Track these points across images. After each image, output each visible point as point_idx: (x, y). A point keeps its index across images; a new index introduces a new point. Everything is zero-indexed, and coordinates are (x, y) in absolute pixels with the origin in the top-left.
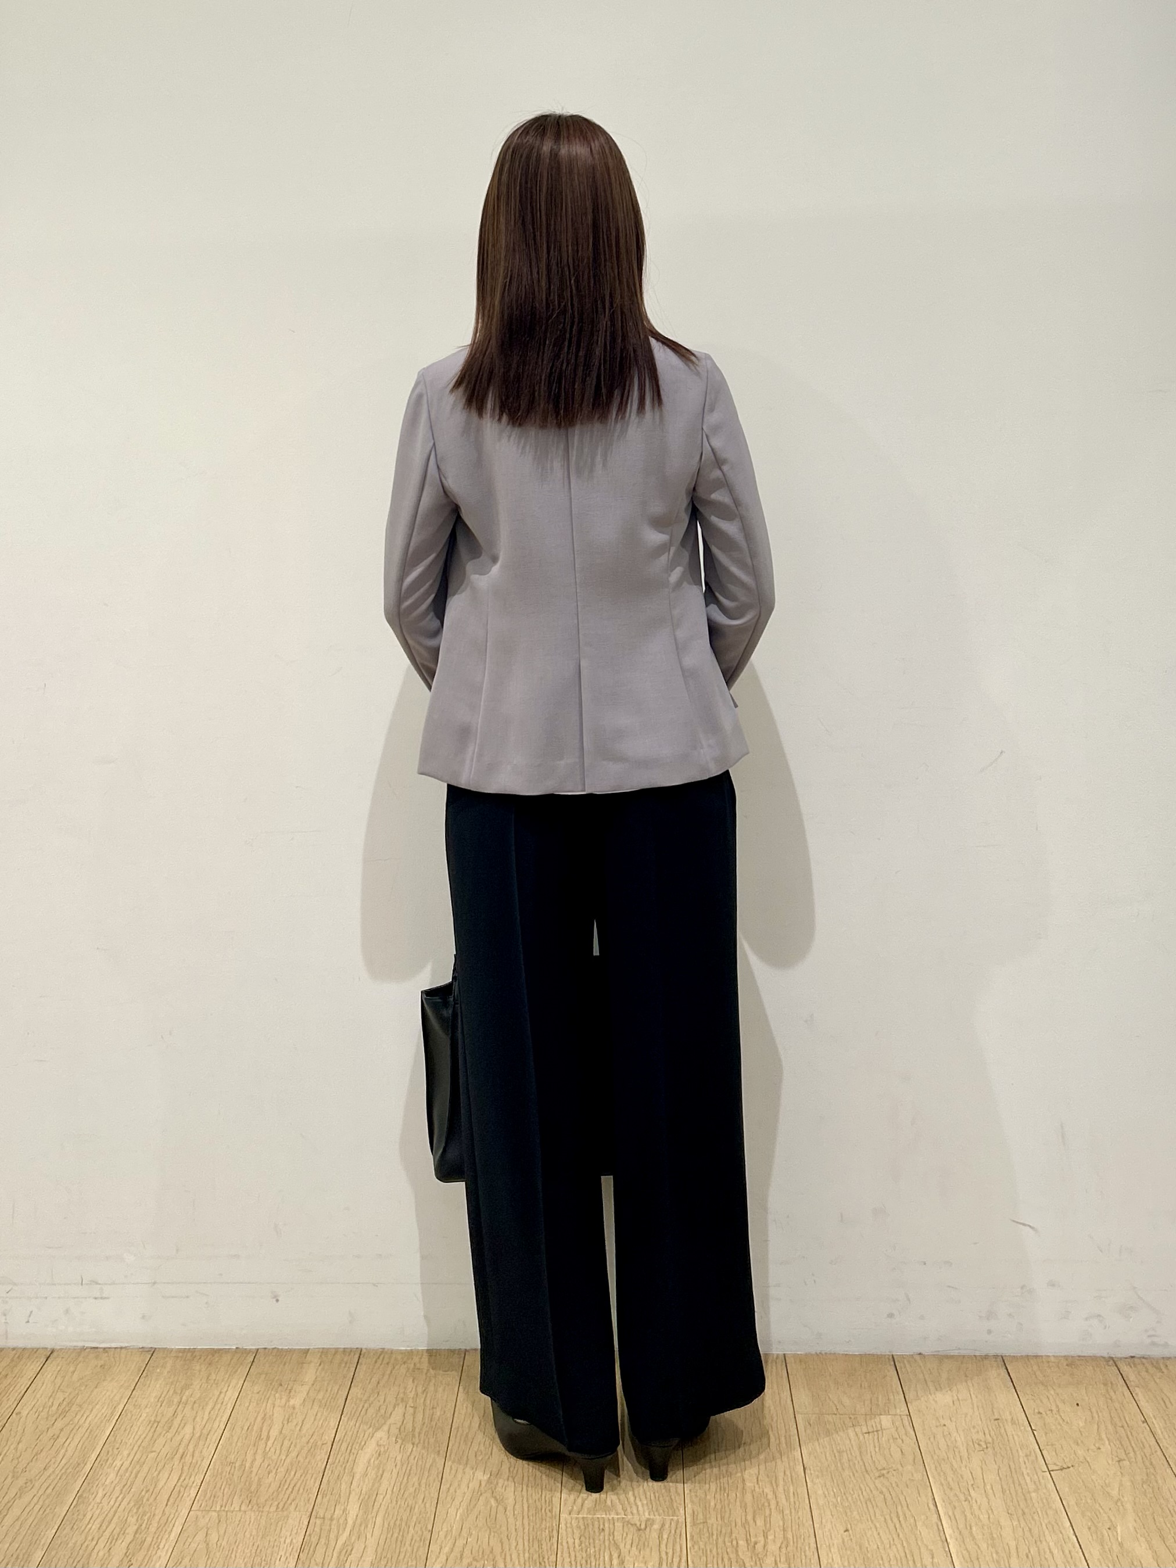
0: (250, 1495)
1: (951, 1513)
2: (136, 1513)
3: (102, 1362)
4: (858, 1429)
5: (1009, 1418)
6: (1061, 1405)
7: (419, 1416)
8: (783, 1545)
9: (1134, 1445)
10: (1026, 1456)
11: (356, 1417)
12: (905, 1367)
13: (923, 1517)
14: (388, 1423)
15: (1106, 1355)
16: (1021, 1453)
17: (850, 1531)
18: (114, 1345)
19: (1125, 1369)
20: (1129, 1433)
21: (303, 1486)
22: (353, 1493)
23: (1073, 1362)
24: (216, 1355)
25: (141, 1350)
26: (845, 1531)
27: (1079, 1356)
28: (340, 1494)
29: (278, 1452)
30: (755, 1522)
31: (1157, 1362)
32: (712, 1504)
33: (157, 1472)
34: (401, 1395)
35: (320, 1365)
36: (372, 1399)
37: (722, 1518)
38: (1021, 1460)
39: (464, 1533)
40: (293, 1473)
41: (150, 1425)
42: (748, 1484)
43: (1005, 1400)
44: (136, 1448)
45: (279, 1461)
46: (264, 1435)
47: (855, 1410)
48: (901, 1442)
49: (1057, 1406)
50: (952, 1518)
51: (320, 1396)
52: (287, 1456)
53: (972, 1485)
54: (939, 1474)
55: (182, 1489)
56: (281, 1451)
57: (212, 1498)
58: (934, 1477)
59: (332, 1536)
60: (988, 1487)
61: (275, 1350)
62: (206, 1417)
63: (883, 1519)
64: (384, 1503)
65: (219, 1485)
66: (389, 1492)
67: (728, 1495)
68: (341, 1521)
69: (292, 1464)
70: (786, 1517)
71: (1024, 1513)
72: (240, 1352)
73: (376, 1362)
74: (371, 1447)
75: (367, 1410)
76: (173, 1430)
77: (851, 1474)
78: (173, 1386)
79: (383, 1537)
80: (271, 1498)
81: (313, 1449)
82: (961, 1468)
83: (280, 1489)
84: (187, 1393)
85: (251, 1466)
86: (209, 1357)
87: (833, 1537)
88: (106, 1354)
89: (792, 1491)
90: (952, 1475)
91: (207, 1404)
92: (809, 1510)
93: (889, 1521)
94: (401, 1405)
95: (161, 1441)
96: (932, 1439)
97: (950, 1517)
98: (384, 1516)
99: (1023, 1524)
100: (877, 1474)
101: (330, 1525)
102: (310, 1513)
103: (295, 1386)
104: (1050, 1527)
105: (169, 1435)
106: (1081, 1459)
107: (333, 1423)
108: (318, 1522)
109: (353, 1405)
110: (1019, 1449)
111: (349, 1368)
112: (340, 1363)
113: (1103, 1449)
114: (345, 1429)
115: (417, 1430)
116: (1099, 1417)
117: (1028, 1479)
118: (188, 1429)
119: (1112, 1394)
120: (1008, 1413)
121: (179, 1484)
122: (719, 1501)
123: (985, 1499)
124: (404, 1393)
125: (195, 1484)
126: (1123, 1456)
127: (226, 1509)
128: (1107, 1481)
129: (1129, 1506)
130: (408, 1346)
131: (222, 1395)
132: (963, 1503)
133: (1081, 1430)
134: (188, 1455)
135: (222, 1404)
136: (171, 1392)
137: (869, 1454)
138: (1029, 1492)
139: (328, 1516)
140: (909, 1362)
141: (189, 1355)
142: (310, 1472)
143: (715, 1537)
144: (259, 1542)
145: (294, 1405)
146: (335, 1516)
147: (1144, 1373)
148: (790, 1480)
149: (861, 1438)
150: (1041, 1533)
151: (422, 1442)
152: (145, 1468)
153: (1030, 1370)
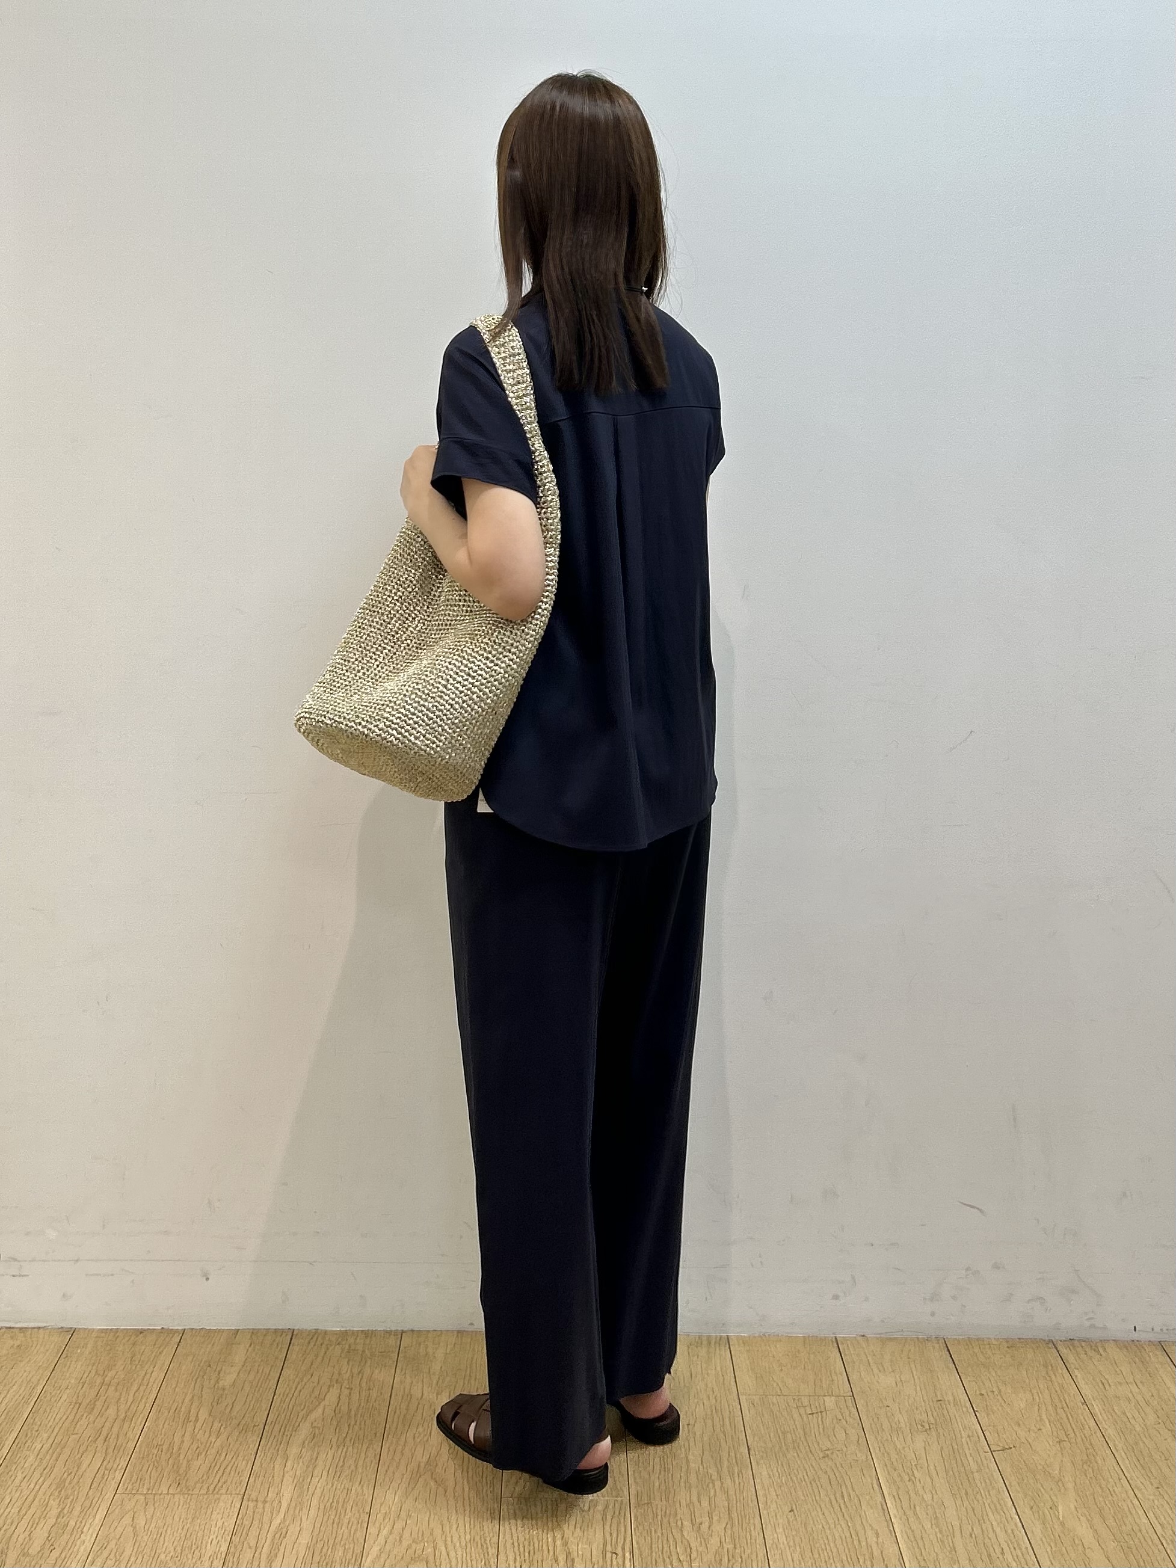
0: (178, 1479)
1: (895, 1494)
2: (58, 1497)
3: (18, 1342)
4: (802, 1411)
5: (951, 1399)
6: (1003, 1389)
7: (355, 1397)
8: (728, 1526)
9: (1073, 1426)
10: (969, 1437)
11: (288, 1400)
12: (848, 1349)
13: (868, 1497)
14: (323, 1403)
15: (1047, 1339)
16: (963, 1432)
17: (795, 1512)
18: (32, 1325)
19: (1064, 1351)
20: (1069, 1415)
21: (234, 1468)
22: (286, 1475)
23: (1014, 1344)
24: (141, 1335)
25: (61, 1330)
26: (790, 1511)
27: (1020, 1339)
28: (273, 1477)
29: (207, 1434)
30: (699, 1502)
31: (1096, 1346)
32: (657, 1484)
33: (80, 1455)
34: (336, 1377)
35: (250, 1346)
36: (305, 1380)
37: (667, 1500)
38: (964, 1440)
39: (403, 1514)
40: (224, 1455)
41: (72, 1406)
42: (692, 1465)
43: (947, 1382)
44: (56, 1430)
45: (208, 1444)
46: (192, 1418)
47: (799, 1392)
48: (845, 1422)
49: (998, 1387)
50: (896, 1497)
51: (251, 1377)
52: (218, 1438)
53: (915, 1465)
54: (883, 1454)
55: (107, 1472)
56: (210, 1433)
57: (139, 1480)
58: (877, 1458)
59: (266, 1519)
60: (932, 1467)
61: (202, 1333)
62: (131, 1399)
63: (828, 1499)
64: (319, 1485)
65: (145, 1468)
66: (325, 1473)
67: (672, 1475)
68: (275, 1504)
69: (221, 1445)
70: (731, 1498)
71: (967, 1493)
72: (166, 1332)
73: (309, 1343)
74: (305, 1430)
75: (300, 1391)
76: (96, 1412)
77: (795, 1454)
78: (94, 1367)
79: (319, 1520)
80: (201, 1480)
81: (244, 1432)
82: (904, 1448)
83: (210, 1471)
84: (110, 1374)
85: (180, 1449)
86: (133, 1338)
87: (778, 1517)
88: (22, 1334)
89: (736, 1471)
90: (897, 1456)
91: (132, 1385)
92: (754, 1490)
93: (834, 1502)
94: (335, 1387)
95: (84, 1422)
96: (876, 1420)
97: (894, 1496)
98: (320, 1498)
99: (966, 1503)
100: (821, 1455)
101: (264, 1508)
102: (240, 1497)
103: (224, 1367)
104: (992, 1506)
105: (92, 1418)
106: (1023, 1440)
107: (265, 1406)
108: (251, 1504)
109: (286, 1386)
110: (962, 1430)
111: (281, 1348)
112: (272, 1344)
113: (1043, 1430)
114: (277, 1411)
115: (353, 1413)
116: (1039, 1399)
117: (970, 1459)
118: (111, 1412)
119: (1053, 1377)
120: (950, 1394)
121: (103, 1468)
122: (663, 1482)
123: (929, 1480)
124: (340, 1374)
125: (120, 1467)
126: (1063, 1436)
127: (154, 1492)
128: (1048, 1462)
129: (1070, 1486)
130: (342, 1327)
131: (148, 1376)
132: (908, 1483)
133: (1023, 1411)
134: (113, 1436)
135: (147, 1385)
136: (93, 1372)
137: (814, 1436)
138: (972, 1473)
139: (261, 1499)
140: (852, 1344)
141: (112, 1334)
142: (241, 1454)
143: (659, 1518)
144: (188, 1525)
145: (224, 1386)
146: (268, 1499)
147: (1083, 1356)
148: (734, 1461)
149: (805, 1419)
150: (985, 1513)
151: (358, 1423)
152: (67, 1451)
153: (971, 1352)
